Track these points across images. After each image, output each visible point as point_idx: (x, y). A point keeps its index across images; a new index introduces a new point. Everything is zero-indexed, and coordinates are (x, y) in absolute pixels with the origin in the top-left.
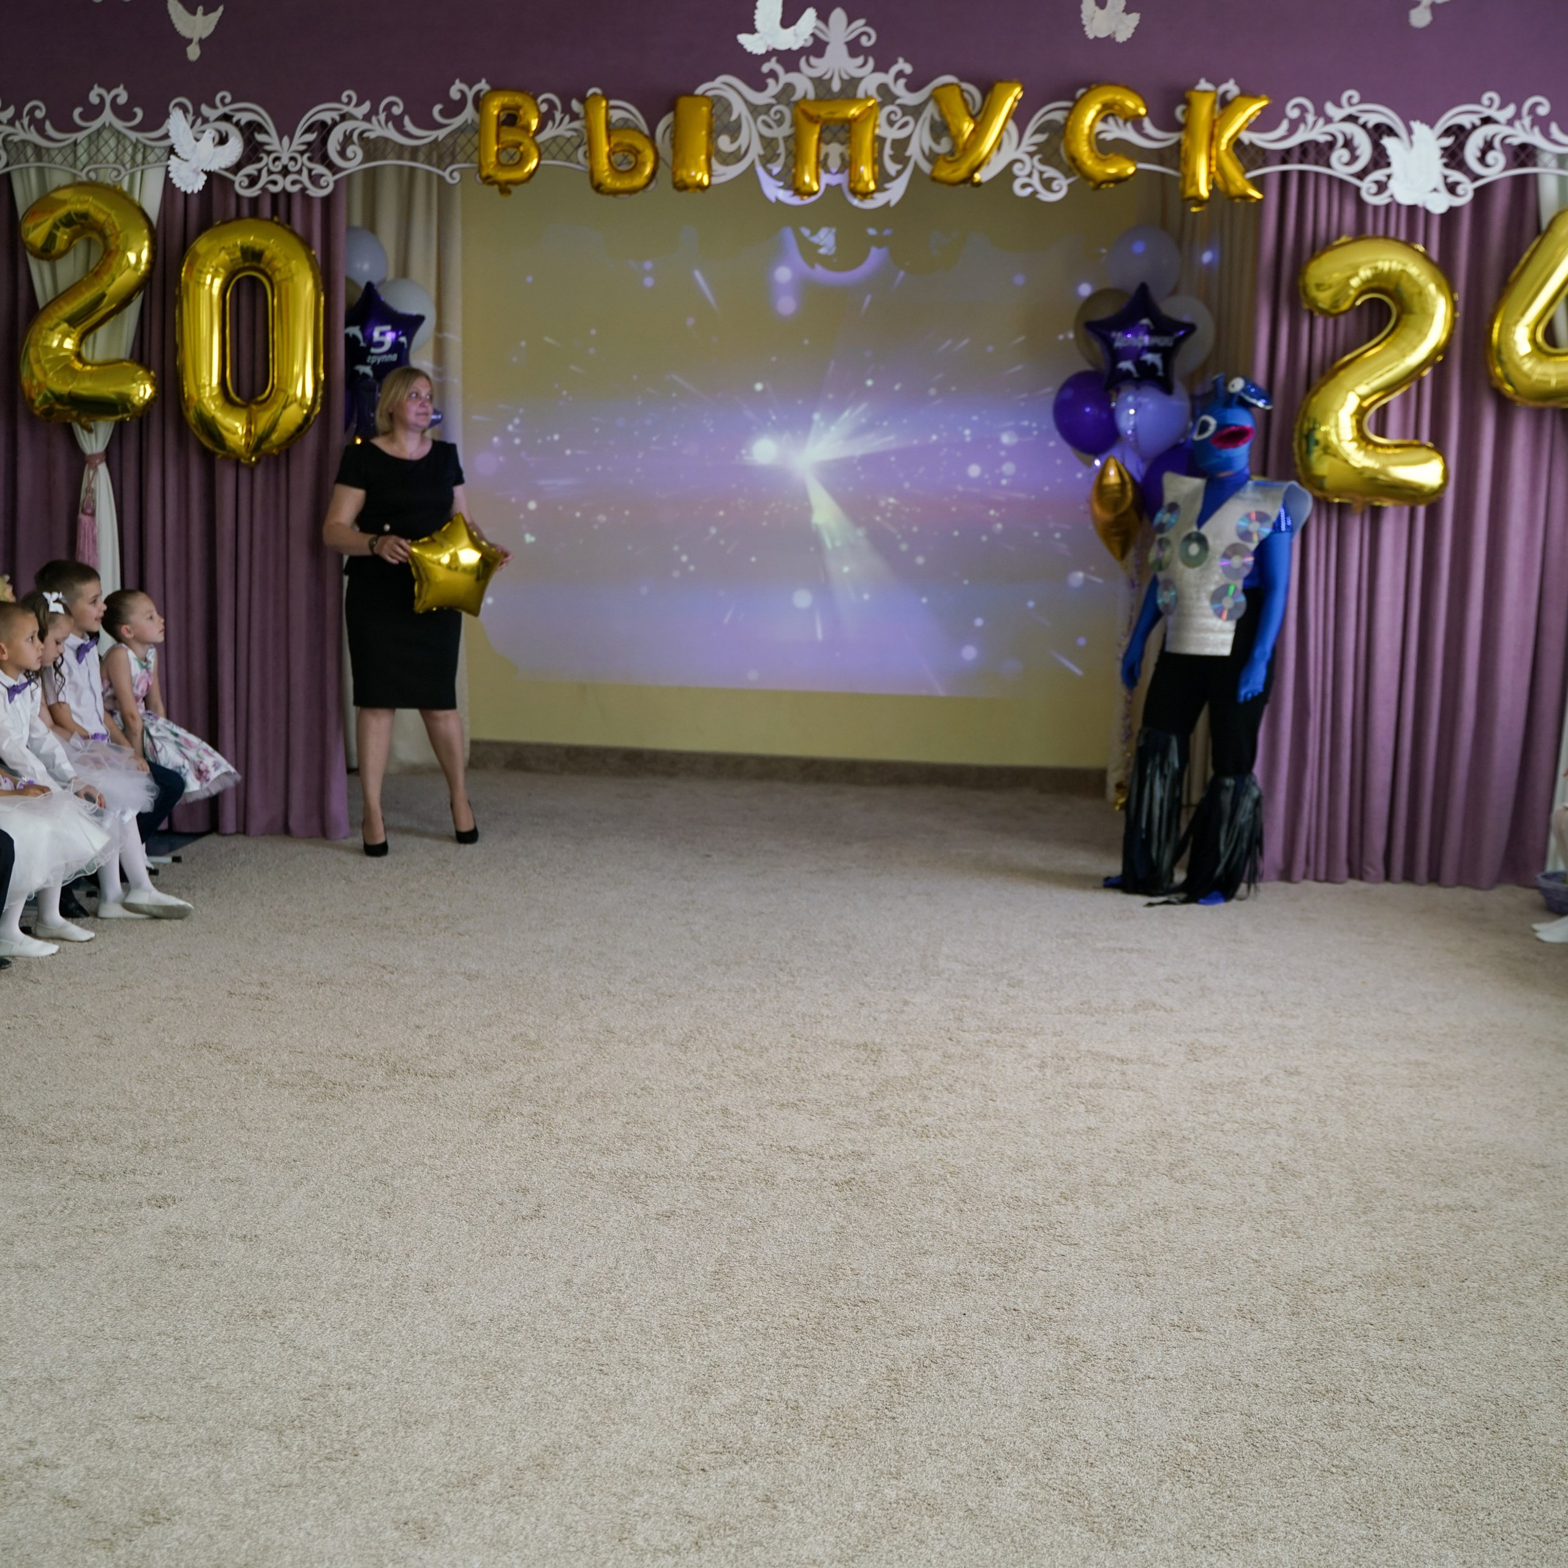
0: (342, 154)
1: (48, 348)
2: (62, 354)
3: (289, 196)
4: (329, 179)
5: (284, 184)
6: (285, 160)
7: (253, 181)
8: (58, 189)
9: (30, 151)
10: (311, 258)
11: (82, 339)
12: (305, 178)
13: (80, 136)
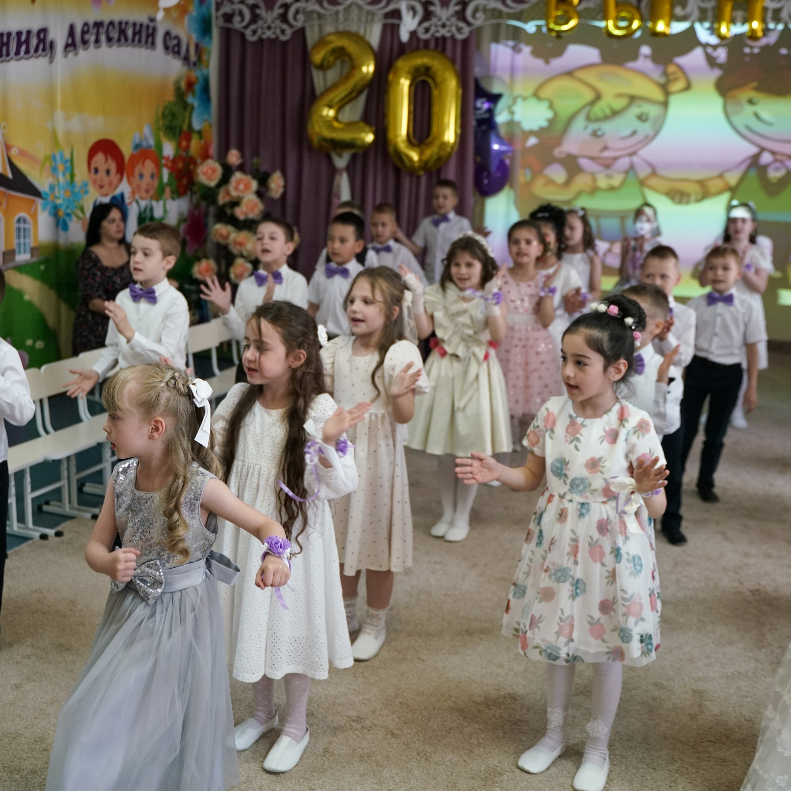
0: (474, 16)
1: (322, 116)
2: (328, 119)
3: (444, 38)
4: (466, 30)
5: (443, 32)
6: (444, 19)
7: (427, 30)
8: (329, 34)
9: (315, 16)
10: (455, 70)
11: (338, 112)
12: (454, 29)
13: (340, 8)
